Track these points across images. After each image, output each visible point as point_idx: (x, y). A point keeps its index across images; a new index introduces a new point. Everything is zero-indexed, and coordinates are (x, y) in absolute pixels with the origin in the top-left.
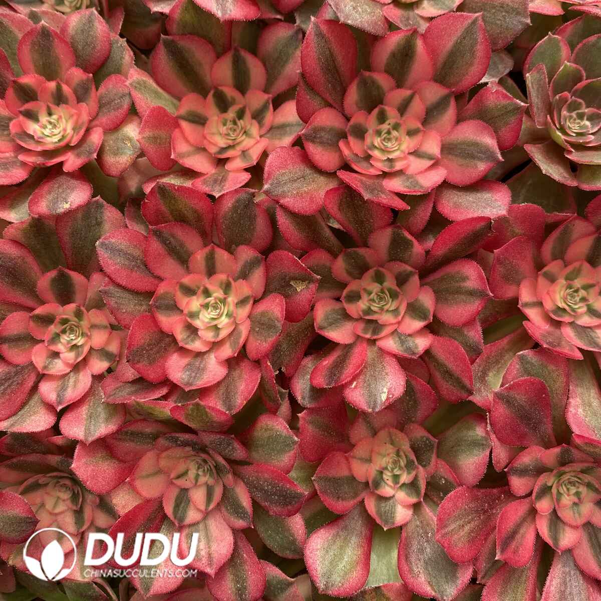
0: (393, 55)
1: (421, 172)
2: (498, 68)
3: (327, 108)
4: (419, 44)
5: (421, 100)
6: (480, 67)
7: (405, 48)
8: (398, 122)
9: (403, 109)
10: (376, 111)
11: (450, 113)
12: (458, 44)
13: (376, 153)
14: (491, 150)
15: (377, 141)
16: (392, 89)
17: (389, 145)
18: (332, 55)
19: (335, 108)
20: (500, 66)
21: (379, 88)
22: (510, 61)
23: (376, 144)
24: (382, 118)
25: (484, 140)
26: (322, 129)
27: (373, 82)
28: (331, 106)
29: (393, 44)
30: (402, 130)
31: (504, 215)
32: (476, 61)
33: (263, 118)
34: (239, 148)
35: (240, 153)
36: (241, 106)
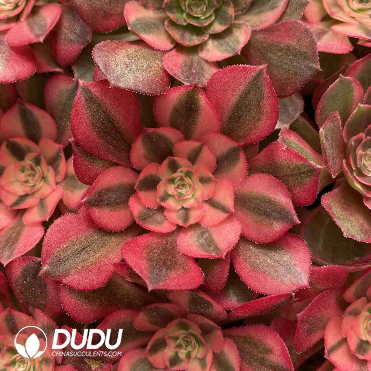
0: (176, 110)
1: (216, 226)
2: (288, 111)
3: (112, 168)
4: (202, 99)
5: (210, 151)
6: (268, 122)
7: (187, 103)
8: (190, 170)
9: (193, 158)
10: (166, 162)
11: (240, 166)
12: (243, 99)
13: (171, 203)
14: (286, 210)
15: (171, 189)
16: (180, 141)
17: (183, 191)
18: (108, 117)
19: (121, 165)
20: (290, 109)
21: (166, 140)
22: (301, 101)
23: (170, 193)
24: (174, 167)
25: (278, 198)
26: (108, 190)
27: (160, 137)
28: (116, 164)
29: (175, 100)
30: (195, 178)
31: (305, 286)
32: (264, 116)
33: (58, 166)
34: (37, 195)
35: (38, 201)
36: (36, 154)
